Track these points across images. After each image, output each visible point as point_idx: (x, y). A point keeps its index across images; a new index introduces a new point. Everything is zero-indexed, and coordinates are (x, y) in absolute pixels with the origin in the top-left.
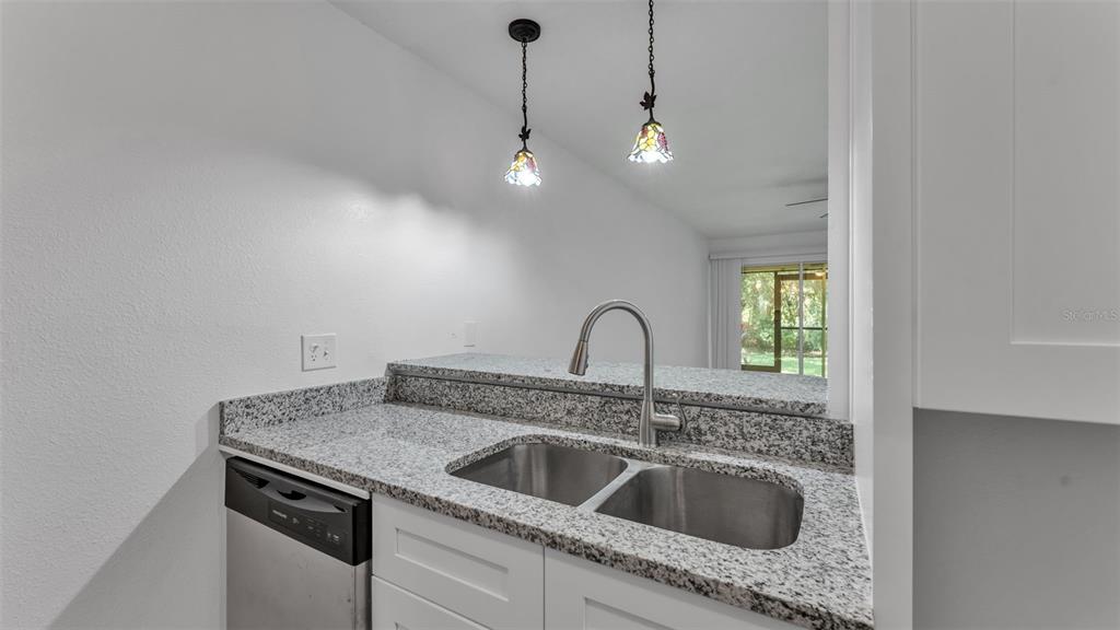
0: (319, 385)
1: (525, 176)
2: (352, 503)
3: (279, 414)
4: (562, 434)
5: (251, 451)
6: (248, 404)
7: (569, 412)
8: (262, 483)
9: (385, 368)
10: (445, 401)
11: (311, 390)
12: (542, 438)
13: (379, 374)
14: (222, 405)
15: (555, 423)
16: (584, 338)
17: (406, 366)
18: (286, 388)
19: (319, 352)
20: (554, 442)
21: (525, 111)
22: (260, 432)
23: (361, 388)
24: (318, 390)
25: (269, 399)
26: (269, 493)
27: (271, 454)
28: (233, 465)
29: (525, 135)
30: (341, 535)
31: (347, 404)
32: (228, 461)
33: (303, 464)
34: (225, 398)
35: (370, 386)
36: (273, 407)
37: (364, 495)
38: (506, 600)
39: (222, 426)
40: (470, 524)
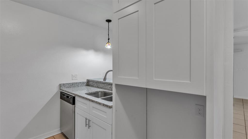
0: (74, 82)
1: (109, 47)
2: (72, 97)
3: (68, 86)
4: (107, 91)
5: (63, 91)
6: (64, 84)
7: (110, 88)
8: (64, 95)
9: (86, 80)
10: (94, 86)
11: (73, 83)
12: (104, 91)
13: (85, 81)
14: (60, 84)
15: (108, 90)
16: (106, 76)
17: (90, 80)
18: (69, 82)
19: (75, 77)
20: (105, 92)
21: (109, 35)
22: (65, 89)
23: (82, 83)
24: (74, 83)
25: (67, 84)
26: (65, 96)
27: (65, 91)
28: (61, 93)
29: (109, 39)
30: (71, 101)
31: (79, 86)
32: (61, 92)
33: (68, 92)
34: (61, 83)
35: (83, 83)
36: (67, 85)
37: (74, 96)
38: (86, 108)
39: (60, 87)
40: (83, 99)
